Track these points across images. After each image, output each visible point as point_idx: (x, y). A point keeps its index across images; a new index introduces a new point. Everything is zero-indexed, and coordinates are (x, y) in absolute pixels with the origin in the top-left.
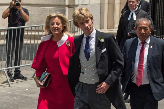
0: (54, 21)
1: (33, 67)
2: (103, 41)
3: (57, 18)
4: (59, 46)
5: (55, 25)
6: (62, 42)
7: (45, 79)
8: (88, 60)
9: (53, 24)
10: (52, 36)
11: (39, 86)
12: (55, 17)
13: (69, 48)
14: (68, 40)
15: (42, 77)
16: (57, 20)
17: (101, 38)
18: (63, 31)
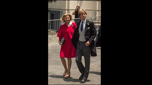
0: (67, 17)
1: (58, 36)
2: (89, 24)
3: (68, 16)
4: (68, 26)
5: (68, 19)
6: (70, 25)
7: (63, 42)
8: (82, 32)
9: (67, 18)
10: (66, 23)
11: (60, 44)
12: (67, 15)
13: (73, 27)
14: (72, 24)
15: (62, 41)
16: (68, 17)
17: (88, 23)
18: (70, 20)
